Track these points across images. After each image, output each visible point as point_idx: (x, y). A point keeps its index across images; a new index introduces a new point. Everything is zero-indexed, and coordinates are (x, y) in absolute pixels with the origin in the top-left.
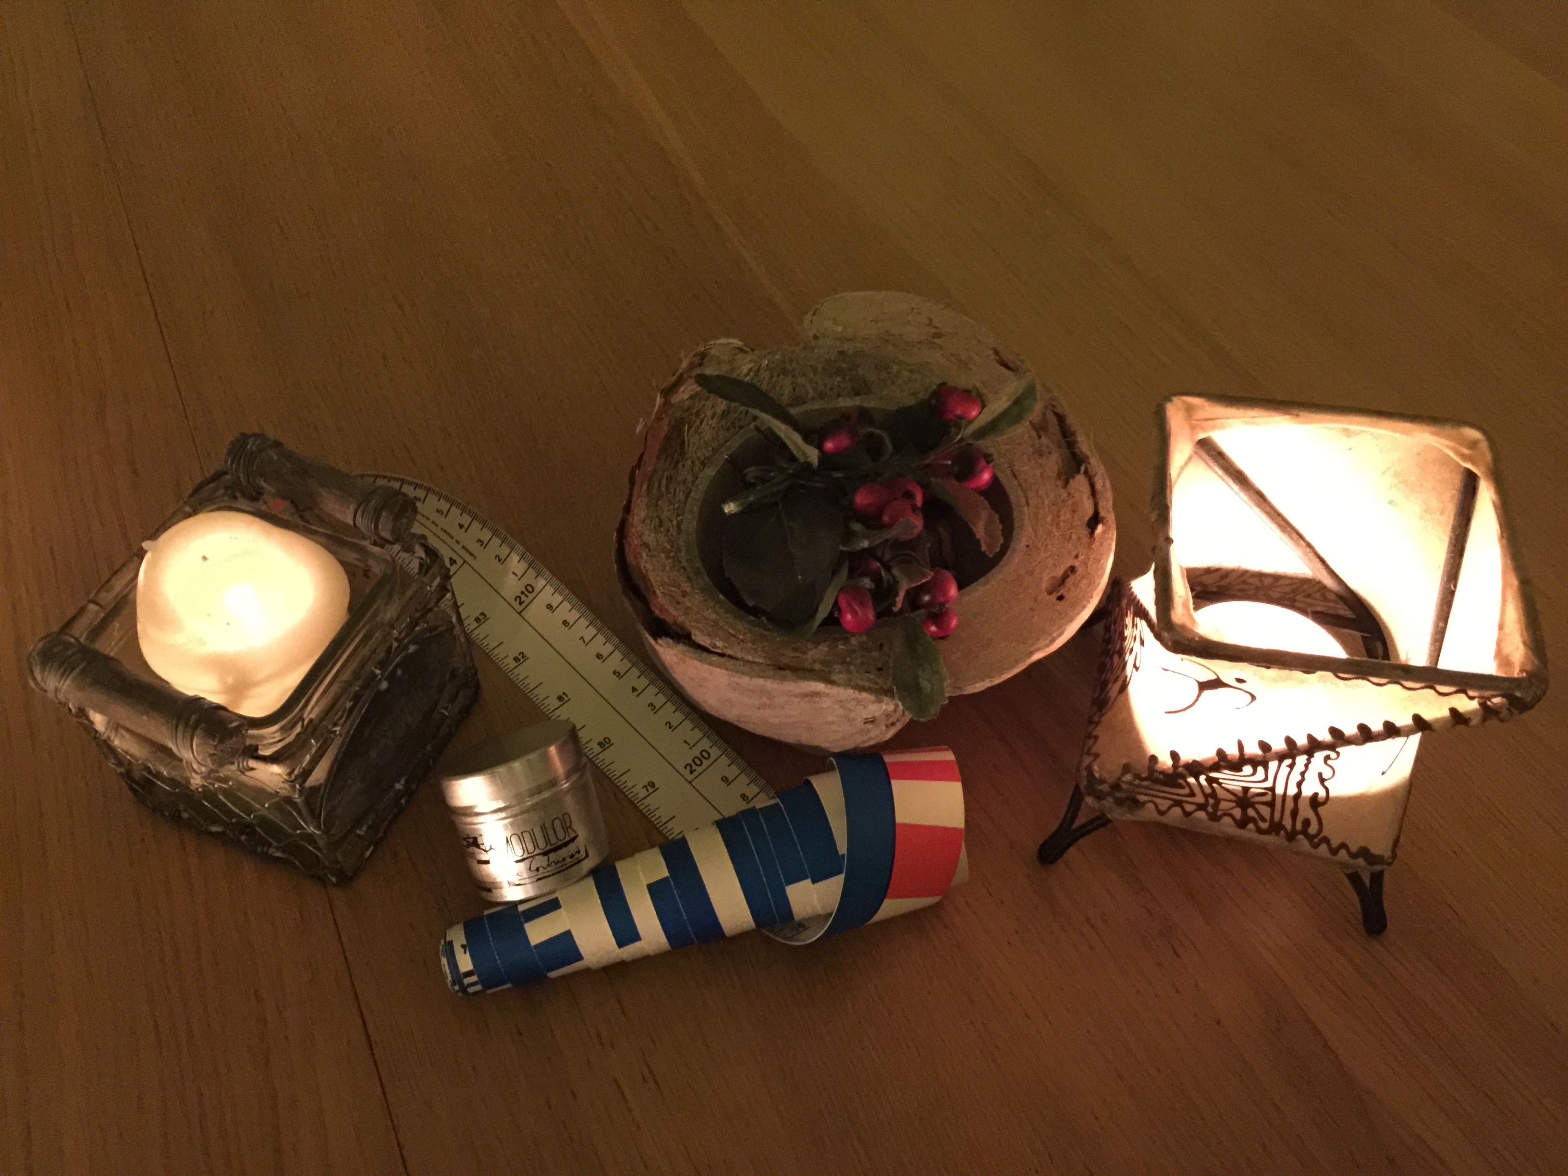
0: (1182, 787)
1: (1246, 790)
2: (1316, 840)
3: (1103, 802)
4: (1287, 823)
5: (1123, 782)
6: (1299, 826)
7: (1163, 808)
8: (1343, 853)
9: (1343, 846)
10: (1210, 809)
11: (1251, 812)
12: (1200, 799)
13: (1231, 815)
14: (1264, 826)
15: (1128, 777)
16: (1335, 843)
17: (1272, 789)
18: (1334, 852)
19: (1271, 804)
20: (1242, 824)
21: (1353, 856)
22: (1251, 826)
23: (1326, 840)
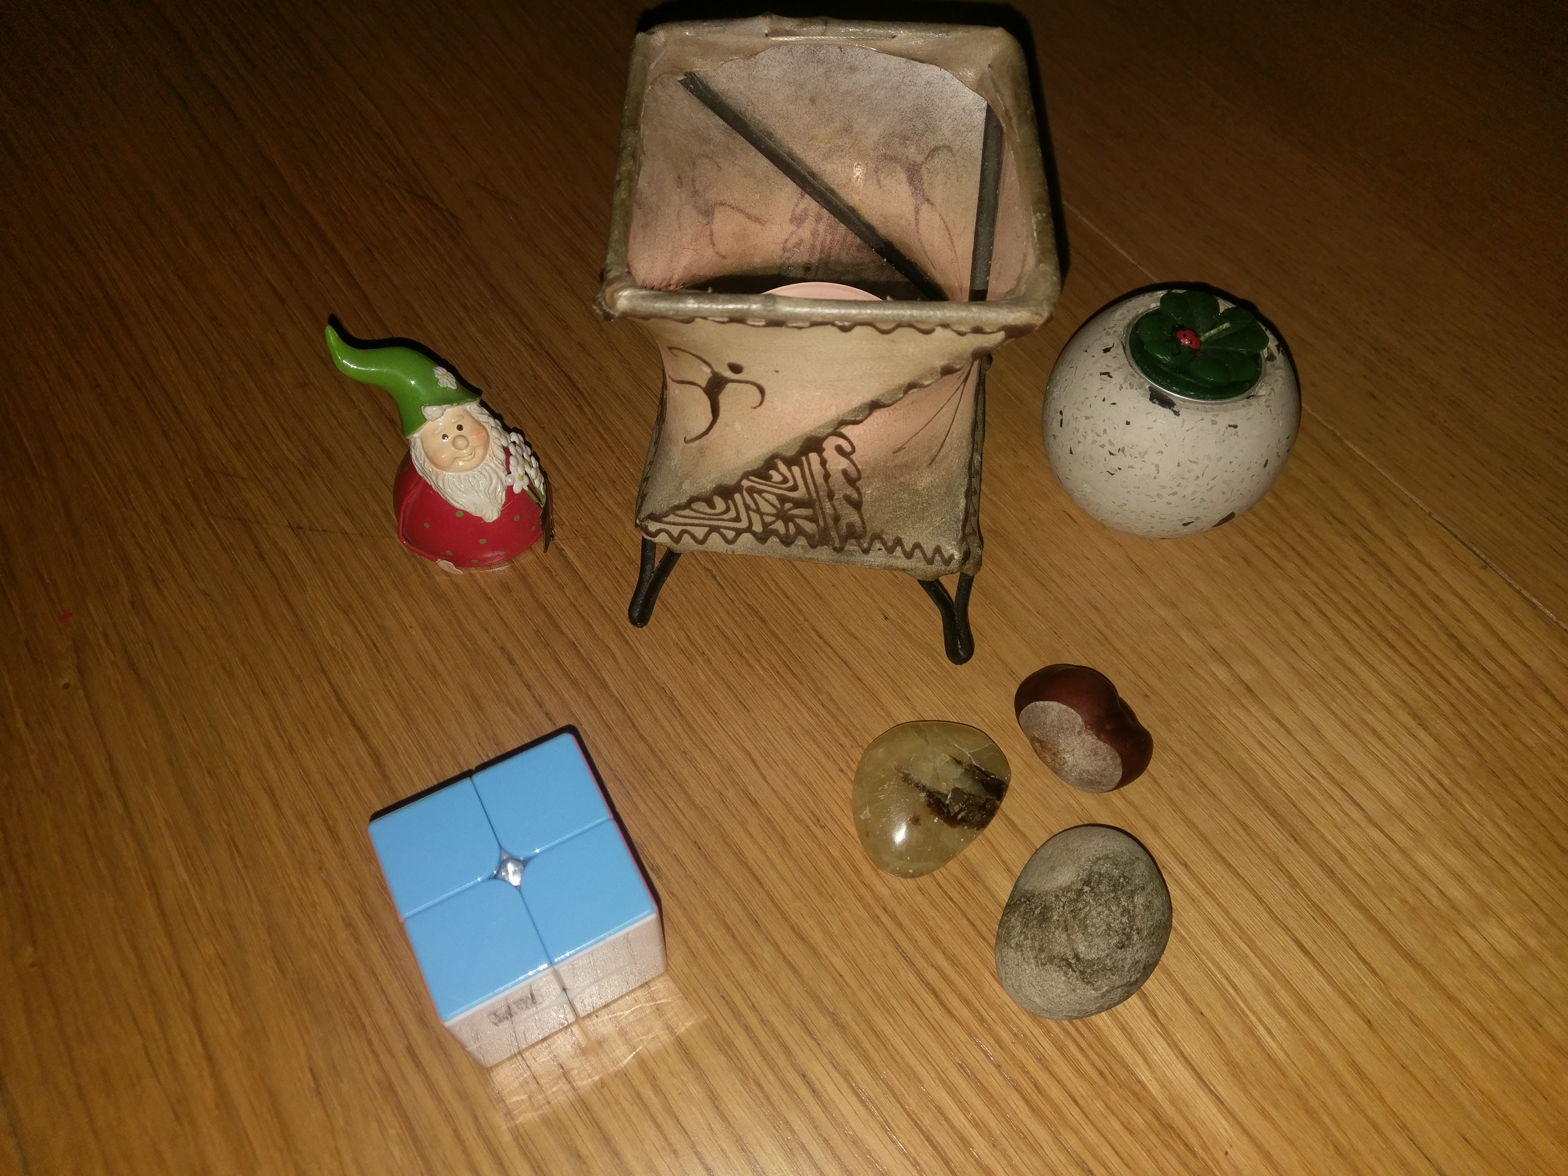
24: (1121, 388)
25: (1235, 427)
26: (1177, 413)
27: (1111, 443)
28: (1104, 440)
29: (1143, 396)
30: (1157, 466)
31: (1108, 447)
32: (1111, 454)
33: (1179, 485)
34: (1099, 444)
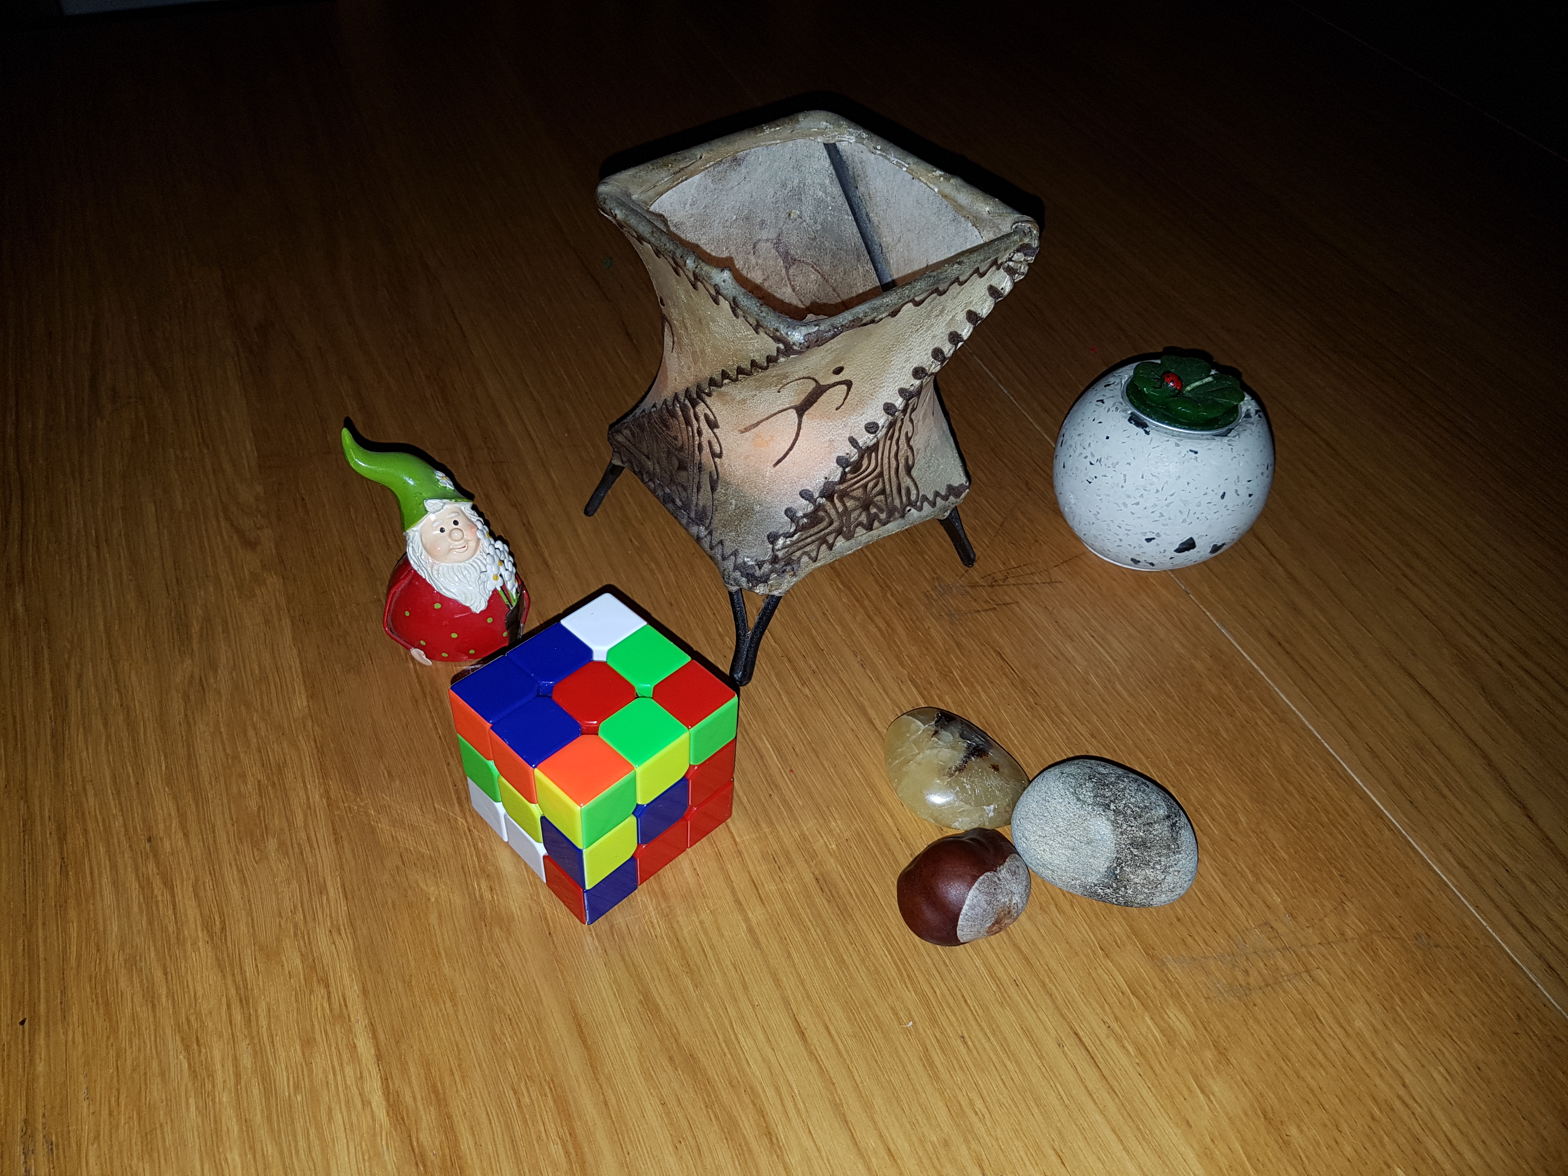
0: (822, 520)
1: (865, 486)
2: (919, 503)
3: (769, 583)
4: (897, 502)
5: (778, 550)
6: (904, 499)
7: (813, 554)
8: (939, 500)
9: (937, 494)
10: (845, 529)
11: (873, 510)
12: (836, 524)
13: (860, 524)
14: (883, 516)
15: (781, 542)
16: (931, 497)
17: (881, 474)
18: (933, 504)
19: (883, 492)
20: (869, 528)
21: (945, 498)
22: (876, 524)
23: (925, 498)
24: (1109, 410)
25: (1196, 453)
26: (1147, 433)
27: (1093, 455)
28: (1087, 452)
29: (1125, 417)
30: (1125, 475)
31: (1090, 459)
32: (1091, 464)
33: (1142, 496)
34: (1084, 456)
